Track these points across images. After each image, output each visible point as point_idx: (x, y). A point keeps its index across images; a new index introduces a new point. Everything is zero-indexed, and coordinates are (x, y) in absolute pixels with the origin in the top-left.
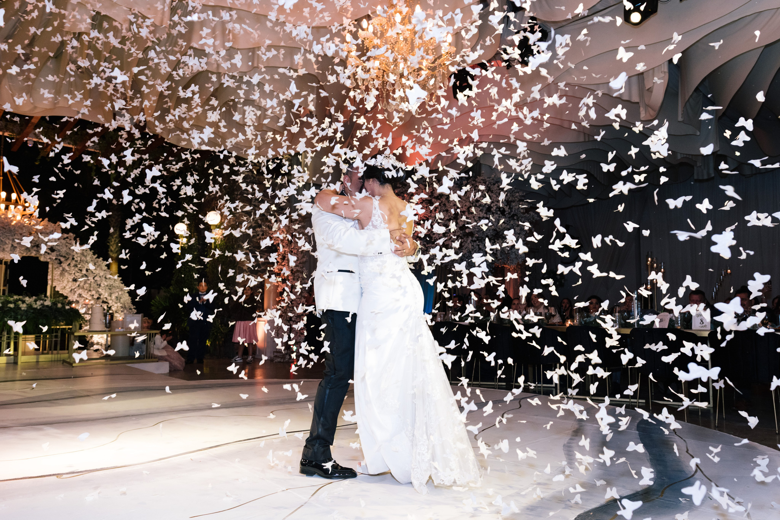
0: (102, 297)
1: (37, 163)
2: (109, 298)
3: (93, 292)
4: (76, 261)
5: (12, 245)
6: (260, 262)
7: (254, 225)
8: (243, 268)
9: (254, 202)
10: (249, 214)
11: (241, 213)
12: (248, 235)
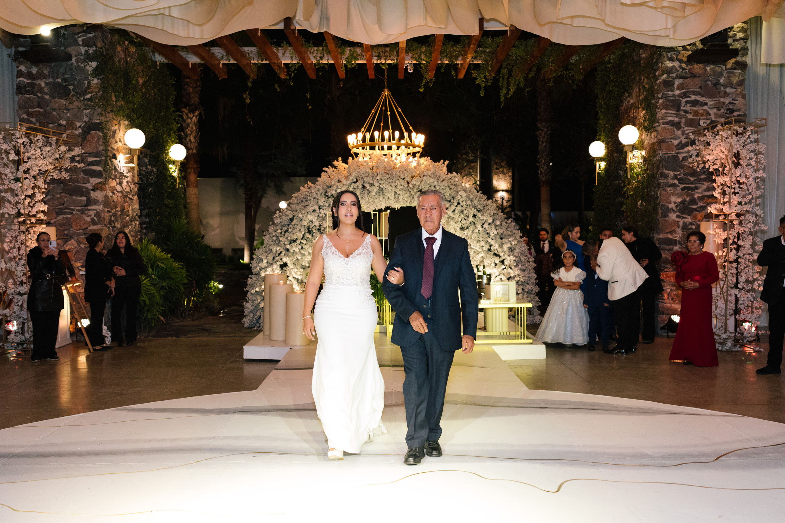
0: (492, 248)
1: (421, 90)
2: (500, 250)
3: (483, 243)
4: (462, 206)
5: (396, 193)
6: (696, 196)
7: (684, 141)
8: (668, 207)
9: (684, 106)
10: (677, 125)
11: (663, 126)
12: (676, 157)
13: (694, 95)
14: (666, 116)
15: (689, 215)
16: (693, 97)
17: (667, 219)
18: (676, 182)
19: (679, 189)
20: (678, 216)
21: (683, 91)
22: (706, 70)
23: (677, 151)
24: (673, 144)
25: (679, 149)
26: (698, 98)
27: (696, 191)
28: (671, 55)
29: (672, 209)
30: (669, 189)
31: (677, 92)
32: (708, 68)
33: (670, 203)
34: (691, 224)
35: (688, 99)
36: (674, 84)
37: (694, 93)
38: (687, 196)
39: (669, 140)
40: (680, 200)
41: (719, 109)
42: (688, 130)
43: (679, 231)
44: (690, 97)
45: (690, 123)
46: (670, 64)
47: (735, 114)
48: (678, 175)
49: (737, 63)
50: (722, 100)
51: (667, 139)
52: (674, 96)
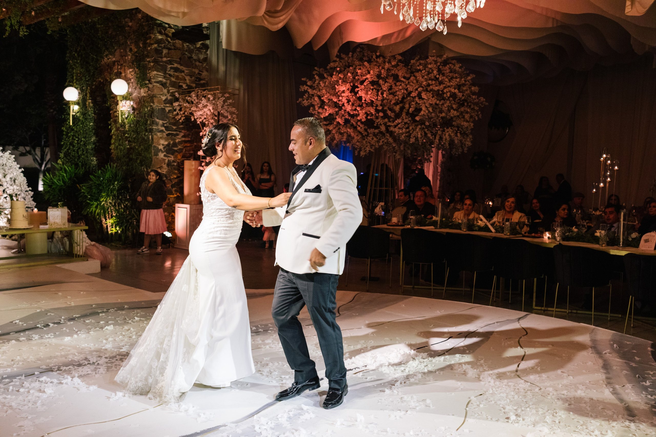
6: (177, 141)
7: (169, 98)
8: (158, 148)
9: (169, 71)
10: (164, 85)
11: (155, 84)
12: (163, 110)
13: (176, 63)
14: (157, 77)
15: (173, 155)
16: (176, 65)
17: (157, 157)
18: (163, 128)
19: (165, 134)
20: (165, 156)
21: (169, 59)
22: (183, 46)
23: (165, 105)
24: (162, 99)
25: (166, 104)
26: (179, 66)
27: (177, 137)
28: (160, 30)
29: (161, 150)
30: (159, 134)
31: (165, 59)
32: (185, 45)
33: (160, 145)
34: (174, 161)
35: (172, 66)
36: (163, 52)
37: (176, 62)
38: (172, 140)
39: (159, 96)
40: (166, 143)
41: (191, 76)
42: (172, 90)
43: (165, 166)
44: (173, 65)
45: (173, 85)
46: (160, 37)
47: (202, 82)
48: (166, 123)
49: (202, 44)
50: (194, 70)
51: (158, 95)
52: (162, 62)
